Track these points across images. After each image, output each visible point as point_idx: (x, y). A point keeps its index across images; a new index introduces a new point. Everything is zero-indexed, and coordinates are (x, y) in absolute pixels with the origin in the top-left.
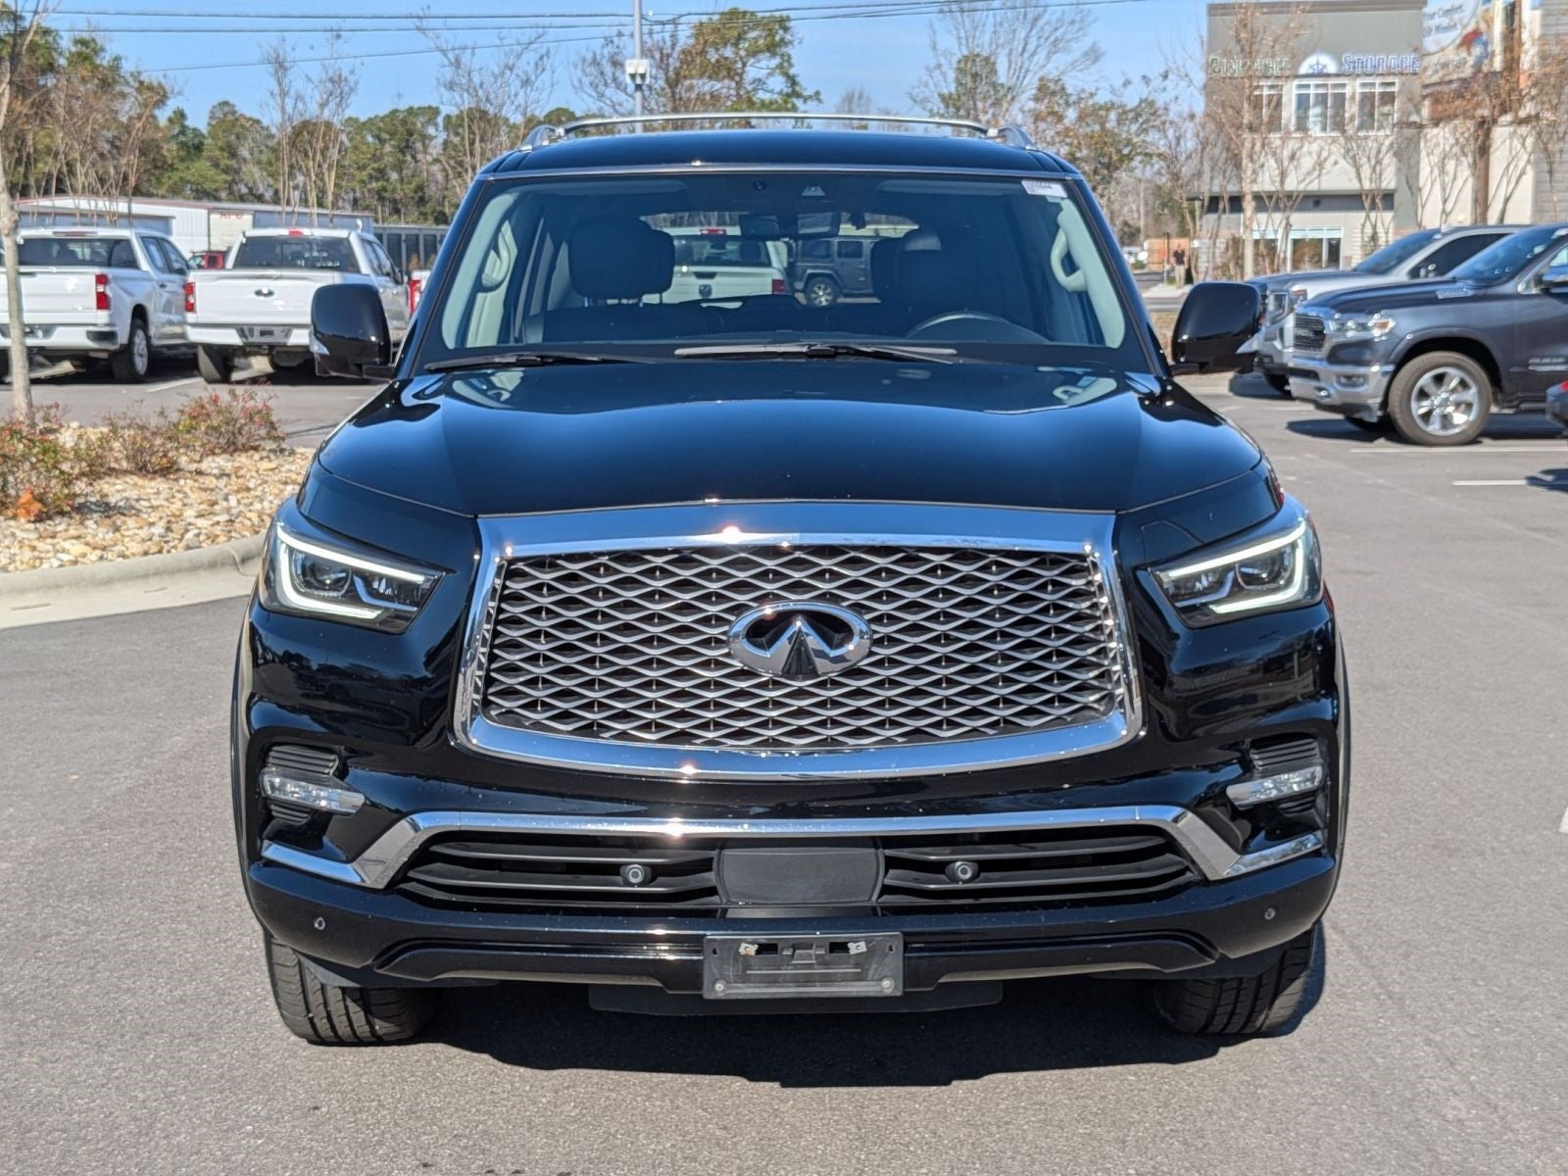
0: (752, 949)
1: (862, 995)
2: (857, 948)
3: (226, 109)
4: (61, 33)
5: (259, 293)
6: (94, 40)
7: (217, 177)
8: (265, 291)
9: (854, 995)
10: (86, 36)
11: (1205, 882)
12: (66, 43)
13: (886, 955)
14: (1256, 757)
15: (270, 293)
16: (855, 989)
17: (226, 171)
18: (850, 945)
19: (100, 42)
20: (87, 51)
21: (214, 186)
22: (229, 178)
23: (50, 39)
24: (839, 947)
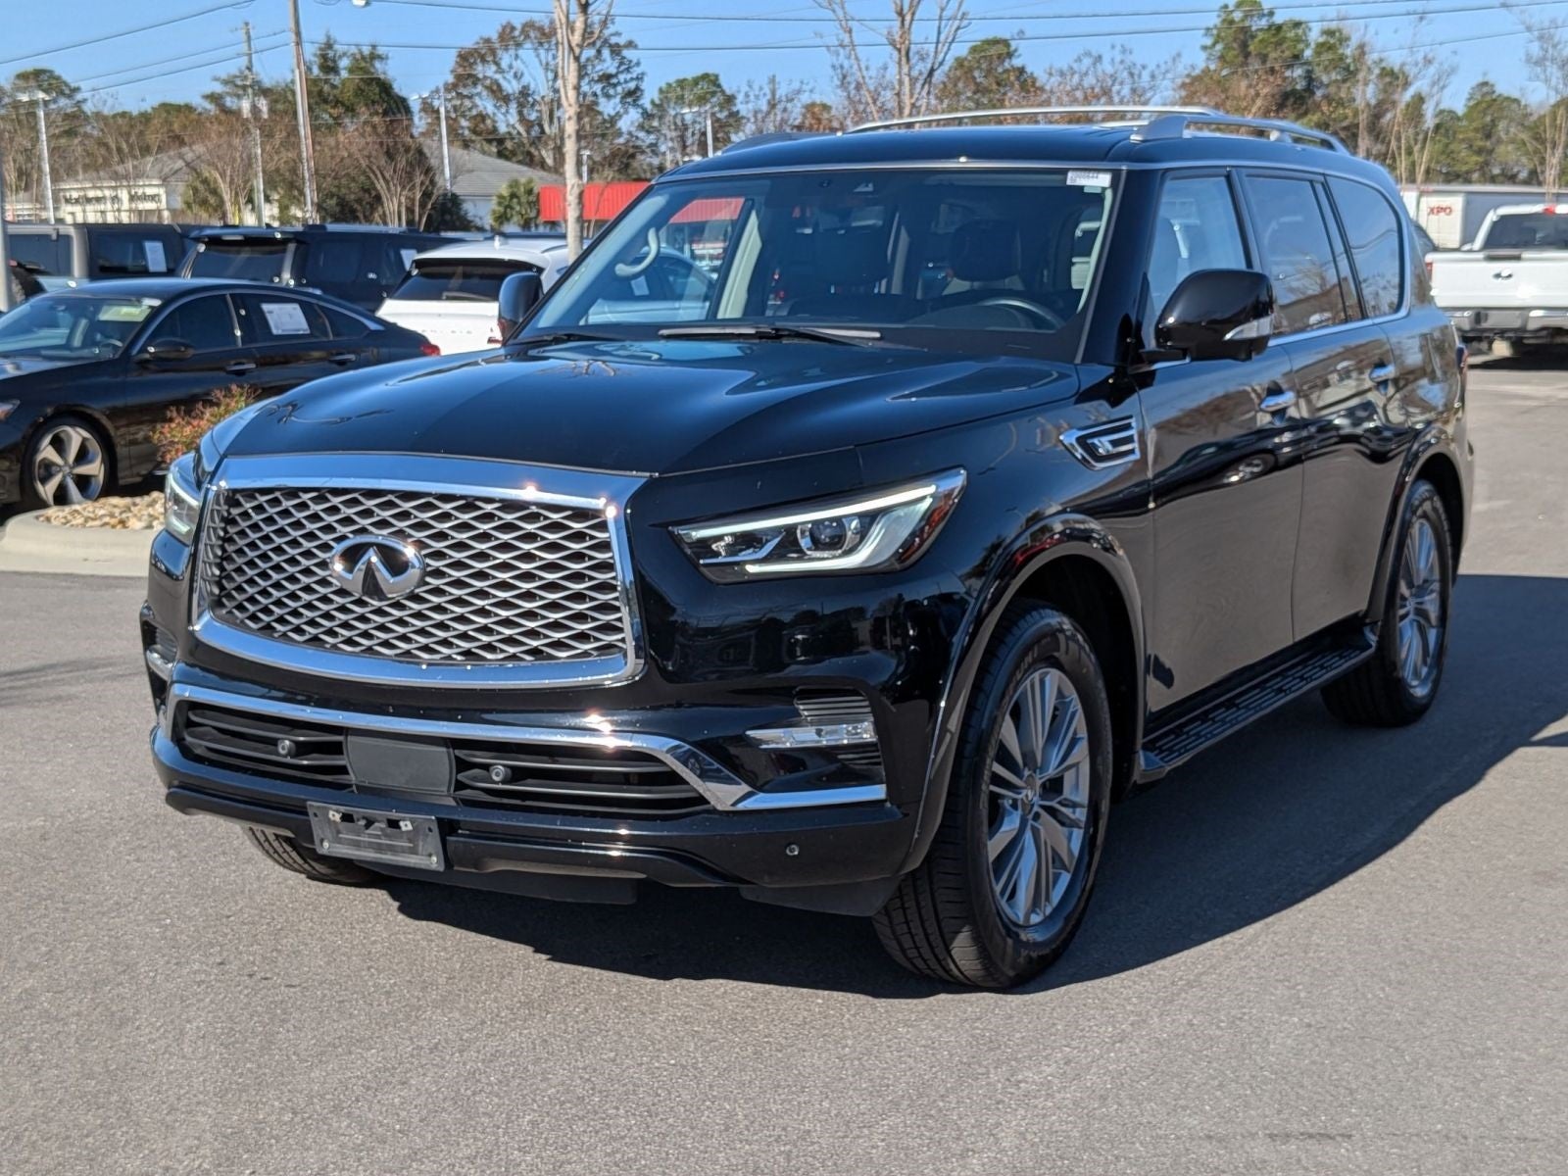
0: (337, 817)
1: (417, 866)
2: (406, 826)
3: (1485, 89)
4: (1311, 25)
5: (1498, 276)
6: (1340, 31)
7: (1467, 159)
8: (1504, 274)
9: (412, 865)
10: (1333, 25)
11: (714, 811)
12: (1315, 36)
13: (427, 835)
14: (801, 707)
15: (1510, 276)
16: (413, 861)
17: (1480, 151)
18: (402, 824)
19: (1345, 32)
20: (1333, 40)
21: (1464, 168)
22: (1480, 159)
23: (1300, 31)
24: (394, 824)
